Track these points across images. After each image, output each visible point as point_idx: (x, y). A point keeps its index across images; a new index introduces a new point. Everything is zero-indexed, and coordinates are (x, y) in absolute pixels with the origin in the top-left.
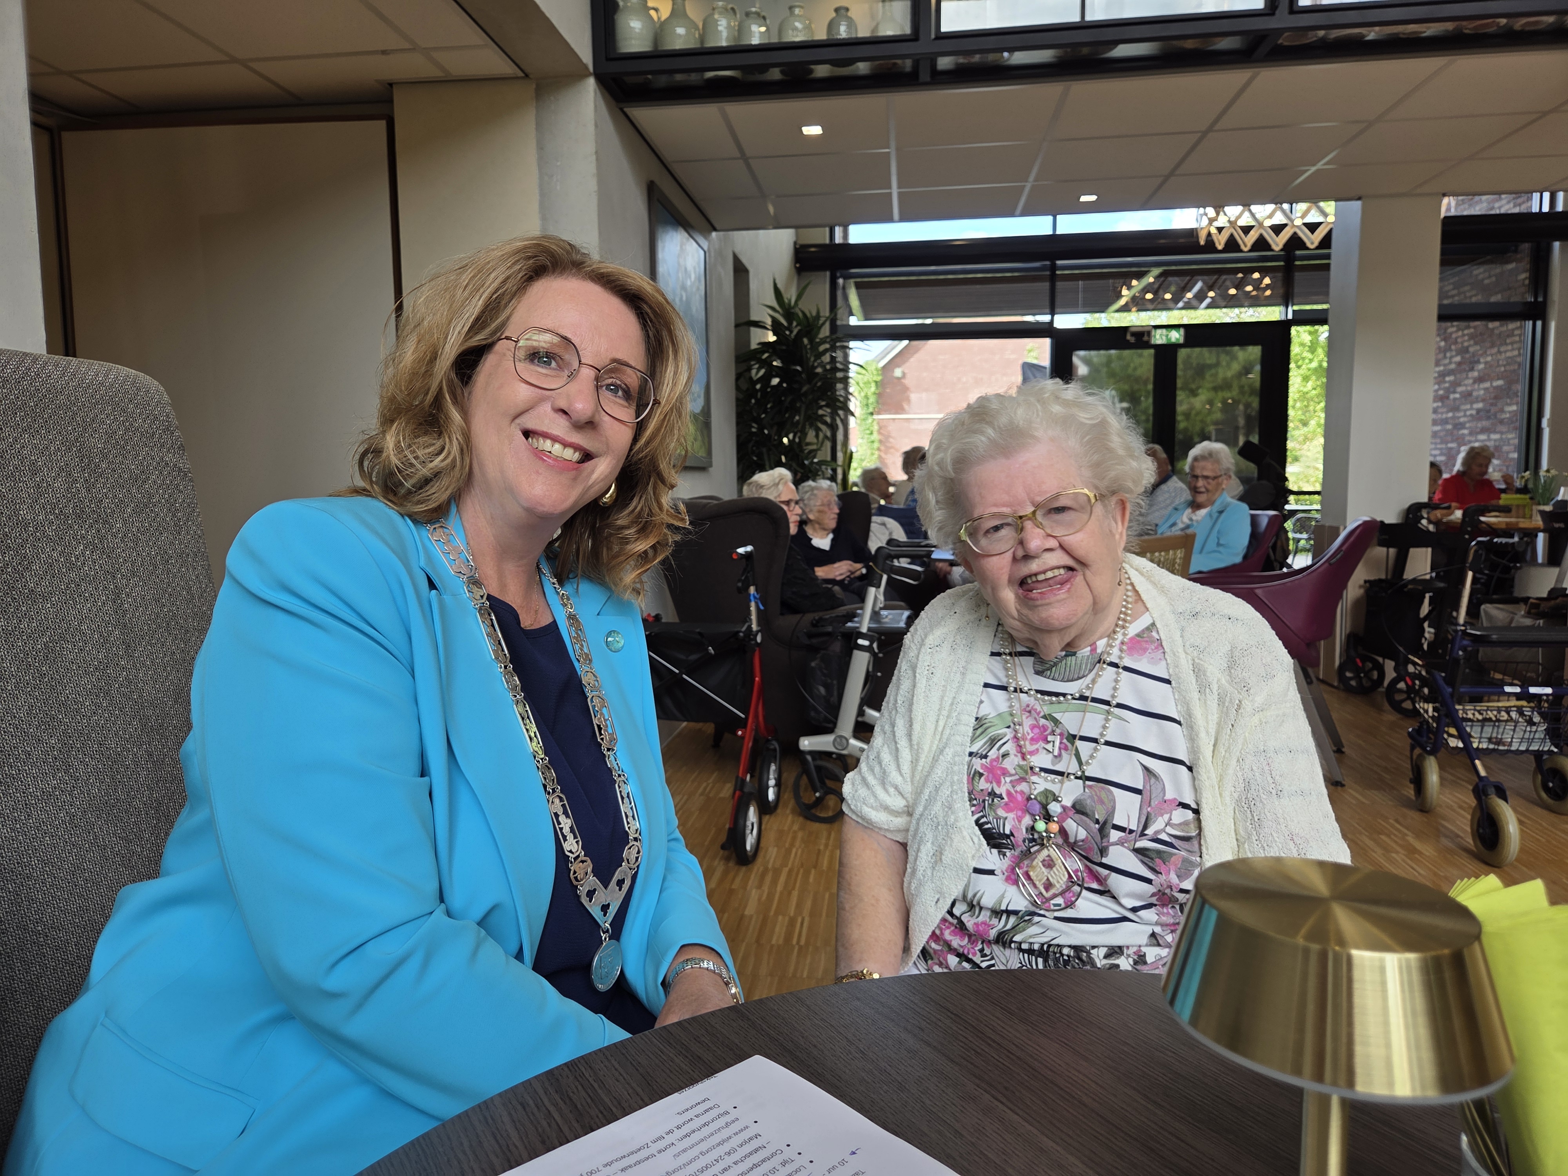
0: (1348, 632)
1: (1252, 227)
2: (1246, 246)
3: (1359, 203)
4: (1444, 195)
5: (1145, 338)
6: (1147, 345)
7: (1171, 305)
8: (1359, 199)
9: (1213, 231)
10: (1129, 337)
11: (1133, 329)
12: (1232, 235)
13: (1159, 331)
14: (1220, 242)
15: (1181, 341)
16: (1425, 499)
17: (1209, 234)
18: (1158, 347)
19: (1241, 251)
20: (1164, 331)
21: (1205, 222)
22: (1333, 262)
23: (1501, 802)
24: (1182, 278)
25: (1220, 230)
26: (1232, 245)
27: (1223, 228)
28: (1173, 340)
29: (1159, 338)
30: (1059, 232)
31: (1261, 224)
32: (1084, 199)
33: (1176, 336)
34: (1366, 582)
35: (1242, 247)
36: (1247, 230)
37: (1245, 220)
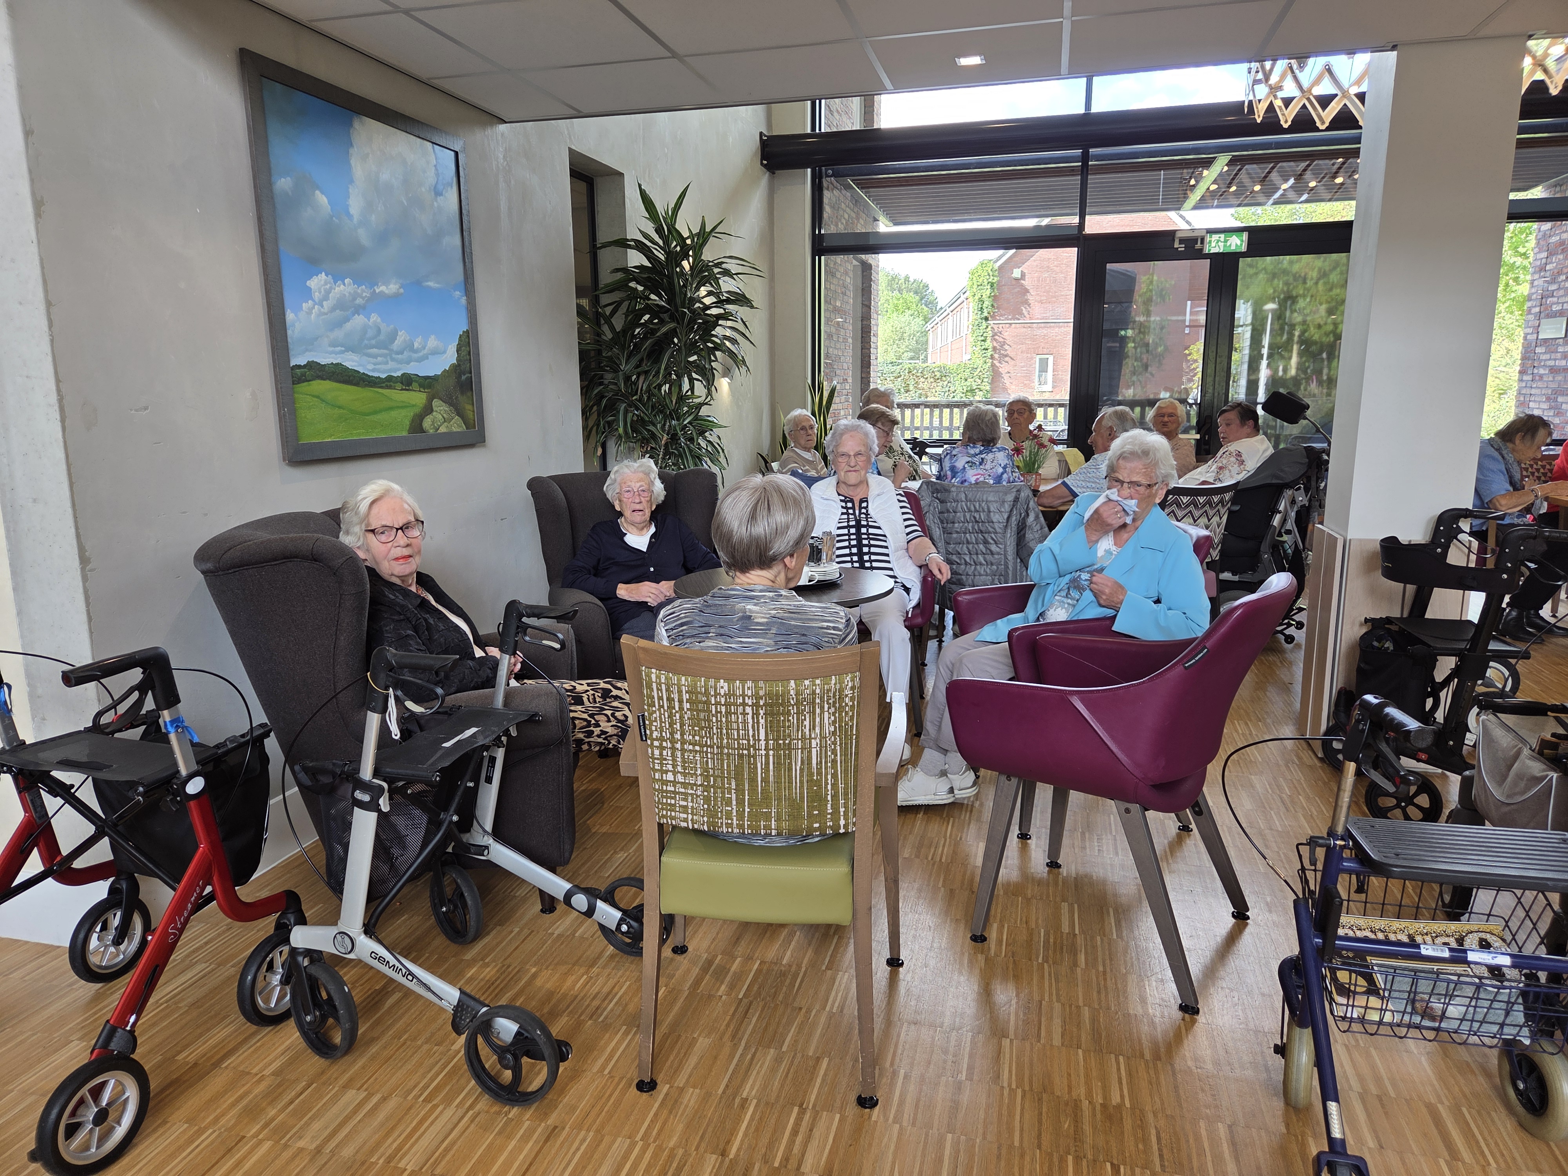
2: (1323, 123)
3: (1395, 53)
4: (1530, 37)
5: (1198, 246)
6: (1199, 255)
8: (1394, 48)
9: (1278, 103)
10: (1176, 245)
11: (1179, 235)
12: (1304, 106)
13: (1215, 237)
14: (1286, 118)
15: (1244, 248)
17: (1271, 108)
18: (1214, 257)
20: (1222, 236)
21: (1262, 91)
25: (1287, 102)
26: (1304, 122)
27: (1293, 99)
28: (1233, 248)
29: (1215, 245)
30: (1095, 109)
31: (1345, 94)
32: (965, 61)
33: (1238, 243)
35: (1318, 124)
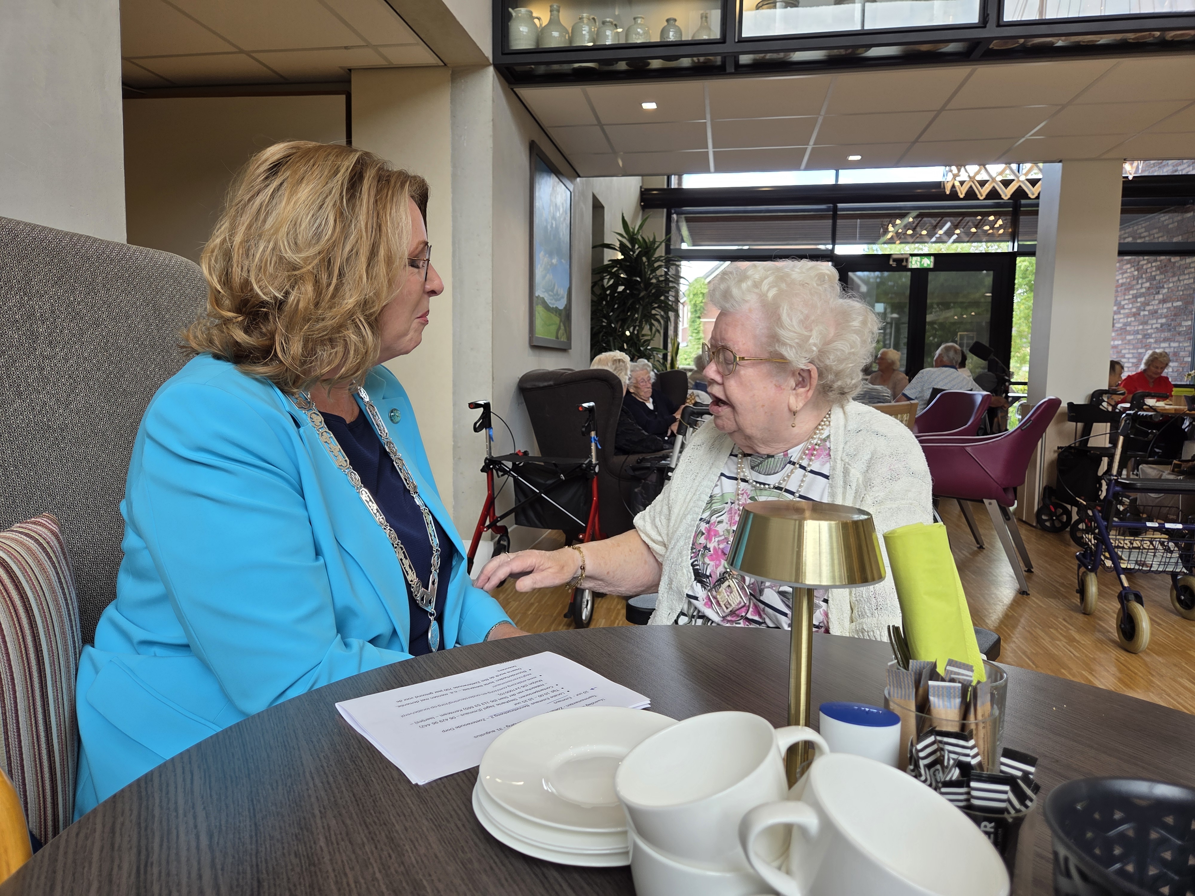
0: (1044, 485)
1: (988, 181)
2: (982, 196)
3: (1060, 164)
4: (1125, 160)
5: (904, 264)
6: (906, 269)
7: (927, 239)
8: (1060, 161)
9: (957, 184)
10: (891, 262)
11: (894, 257)
12: (971, 187)
13: (915, 258)
14: (962, 192)
15: (932, 266)
16: (1106, 388)
17: (953, 186)
18: (913, 270)
19: (978, 199)
20: (919, 258)
21: (950, 177)
22: (1041, 209)
23: (1138, 606)
24: (935, 219)
25: (962, 183)
26: (971, 194)
27: (965, 181)
28: (925, 265)
29: (915, 263)
30: (840, 183)
31: (994, 179)
32: (852, 158)
33: (928, 263)
34: (1059, 448)
35: (979, 196)
36: (983, 183)
37: (983, 176)
